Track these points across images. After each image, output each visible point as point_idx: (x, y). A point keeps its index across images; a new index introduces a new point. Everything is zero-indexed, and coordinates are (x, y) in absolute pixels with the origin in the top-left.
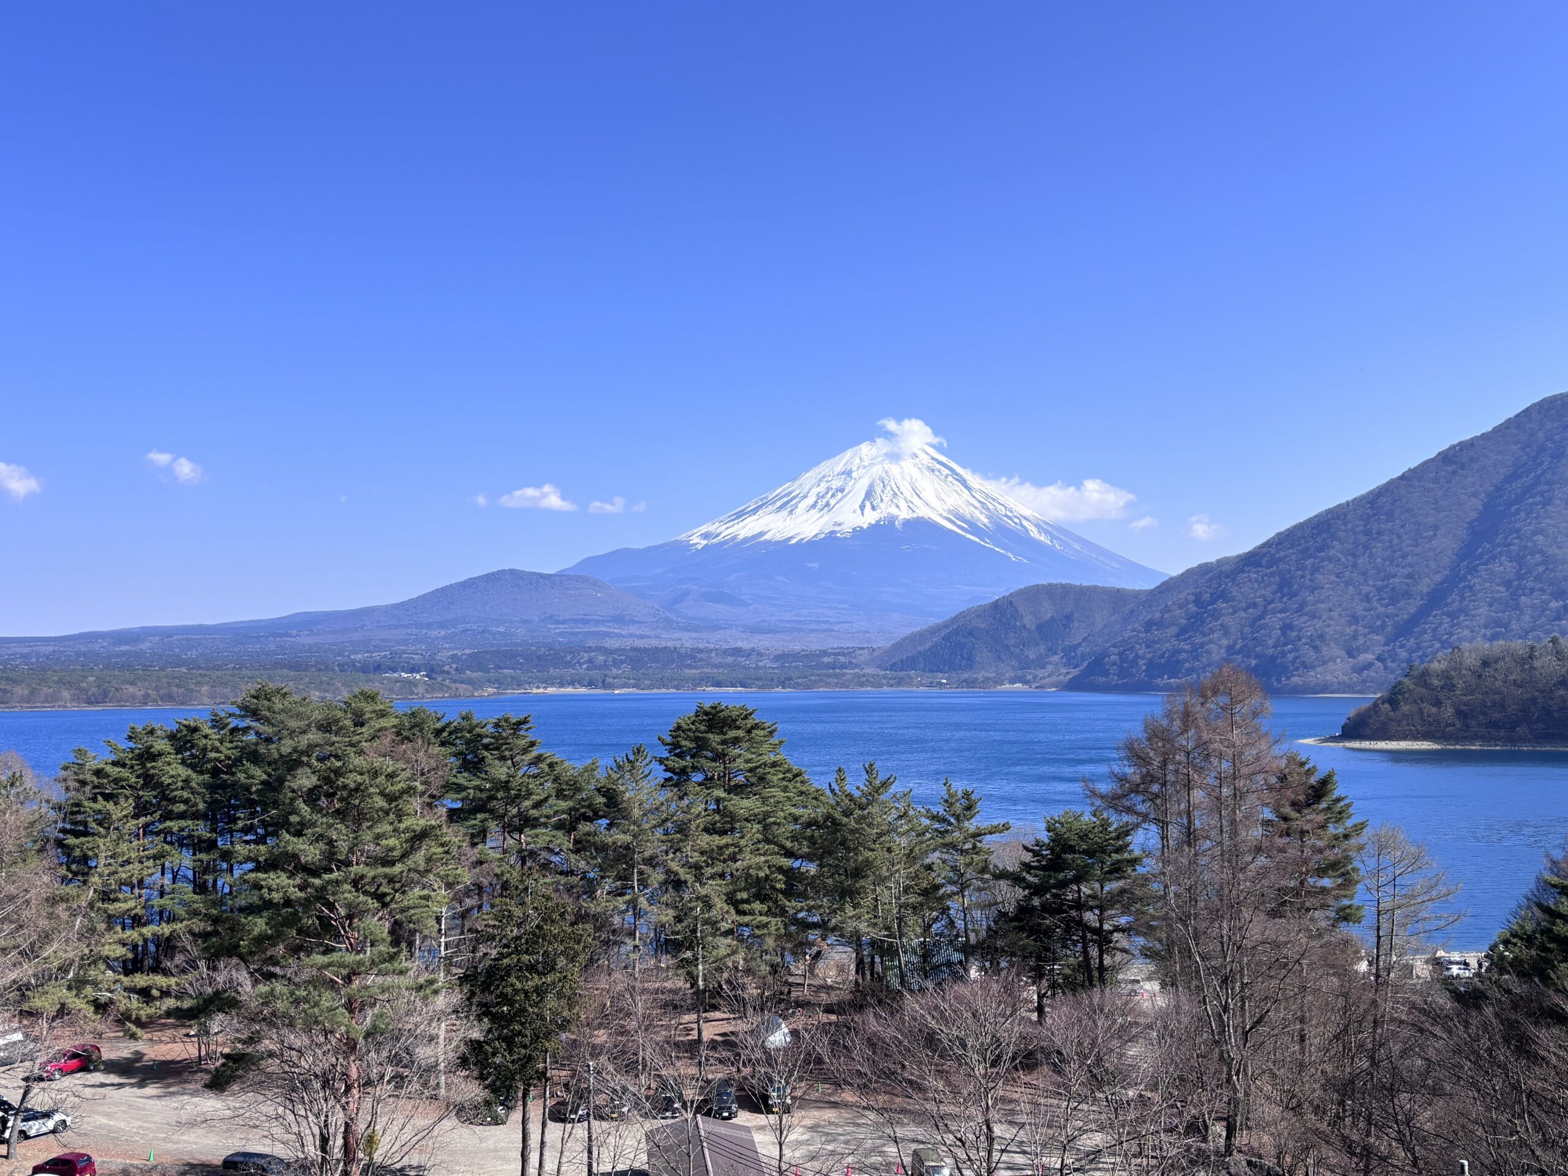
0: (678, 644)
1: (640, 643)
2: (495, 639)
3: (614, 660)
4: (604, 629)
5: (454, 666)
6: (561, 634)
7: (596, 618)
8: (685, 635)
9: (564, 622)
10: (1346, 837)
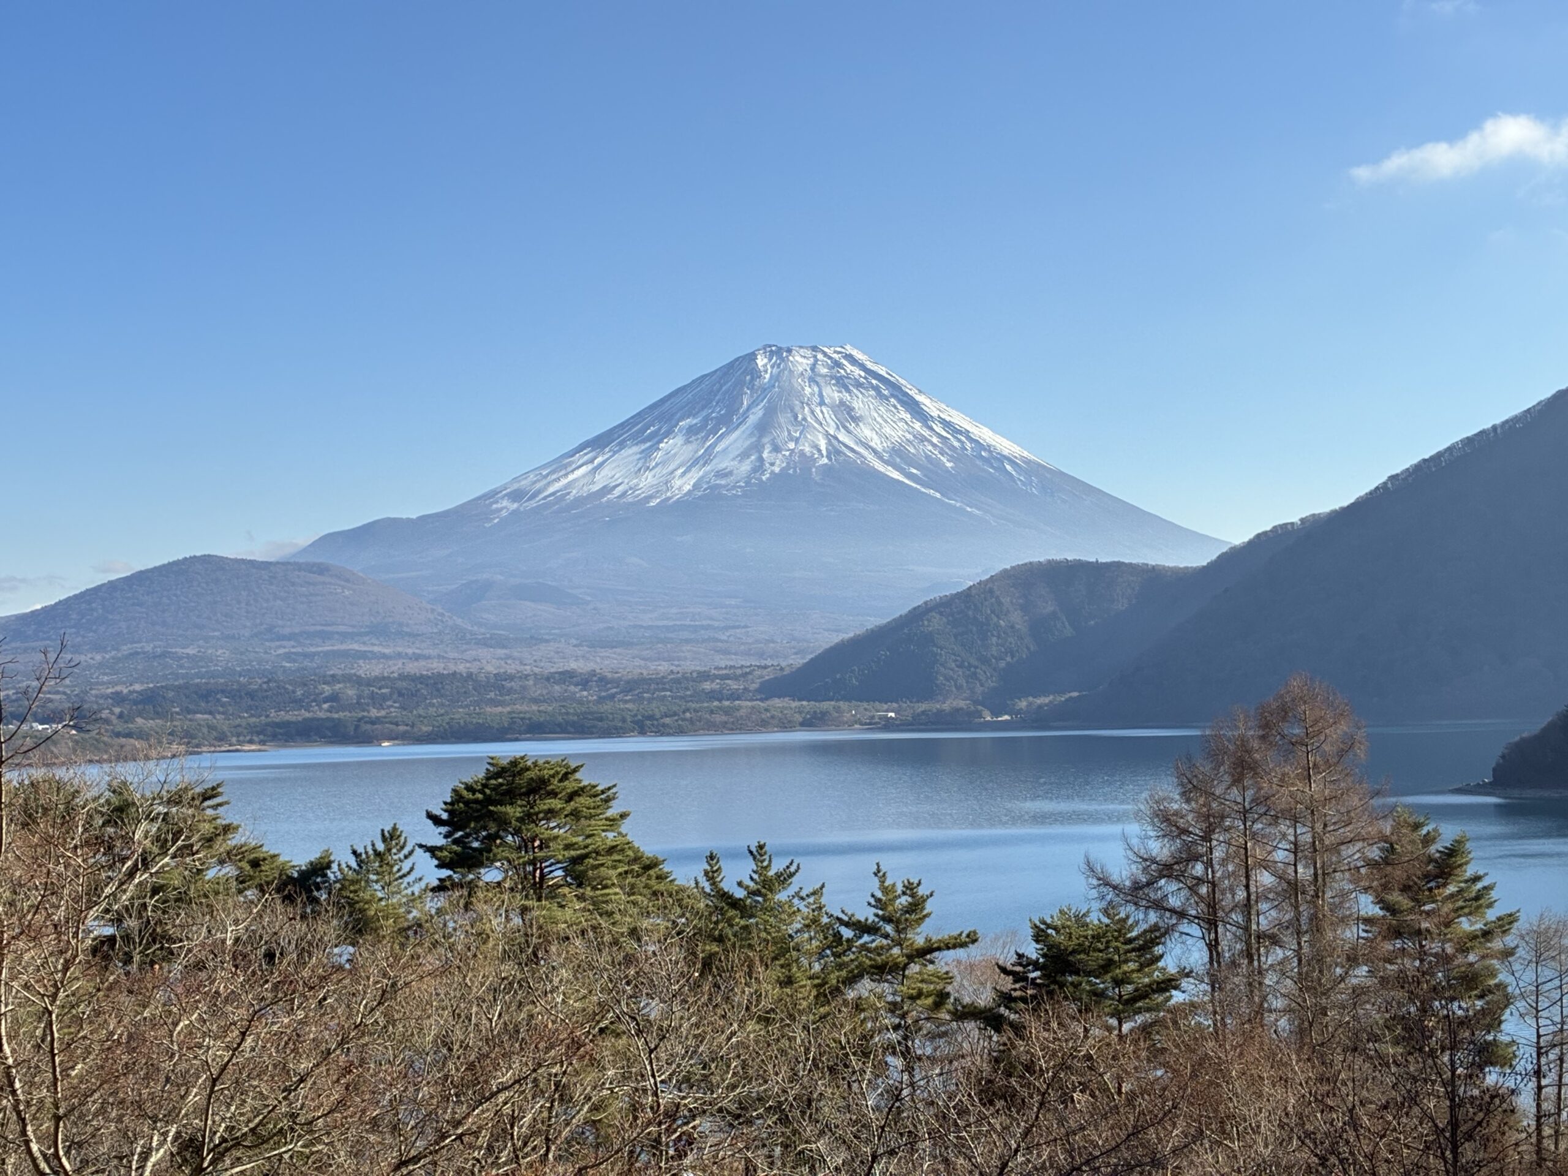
0: (474, 668)
1: (413, 668)
2: (181, 667)
3: (372, 696)
4: (356, 646)
5: (117, 710)
6: (288, 657)
7: (342, 628)
8: (483, 653)
9: (290, 637)
10: (1487, 934)
